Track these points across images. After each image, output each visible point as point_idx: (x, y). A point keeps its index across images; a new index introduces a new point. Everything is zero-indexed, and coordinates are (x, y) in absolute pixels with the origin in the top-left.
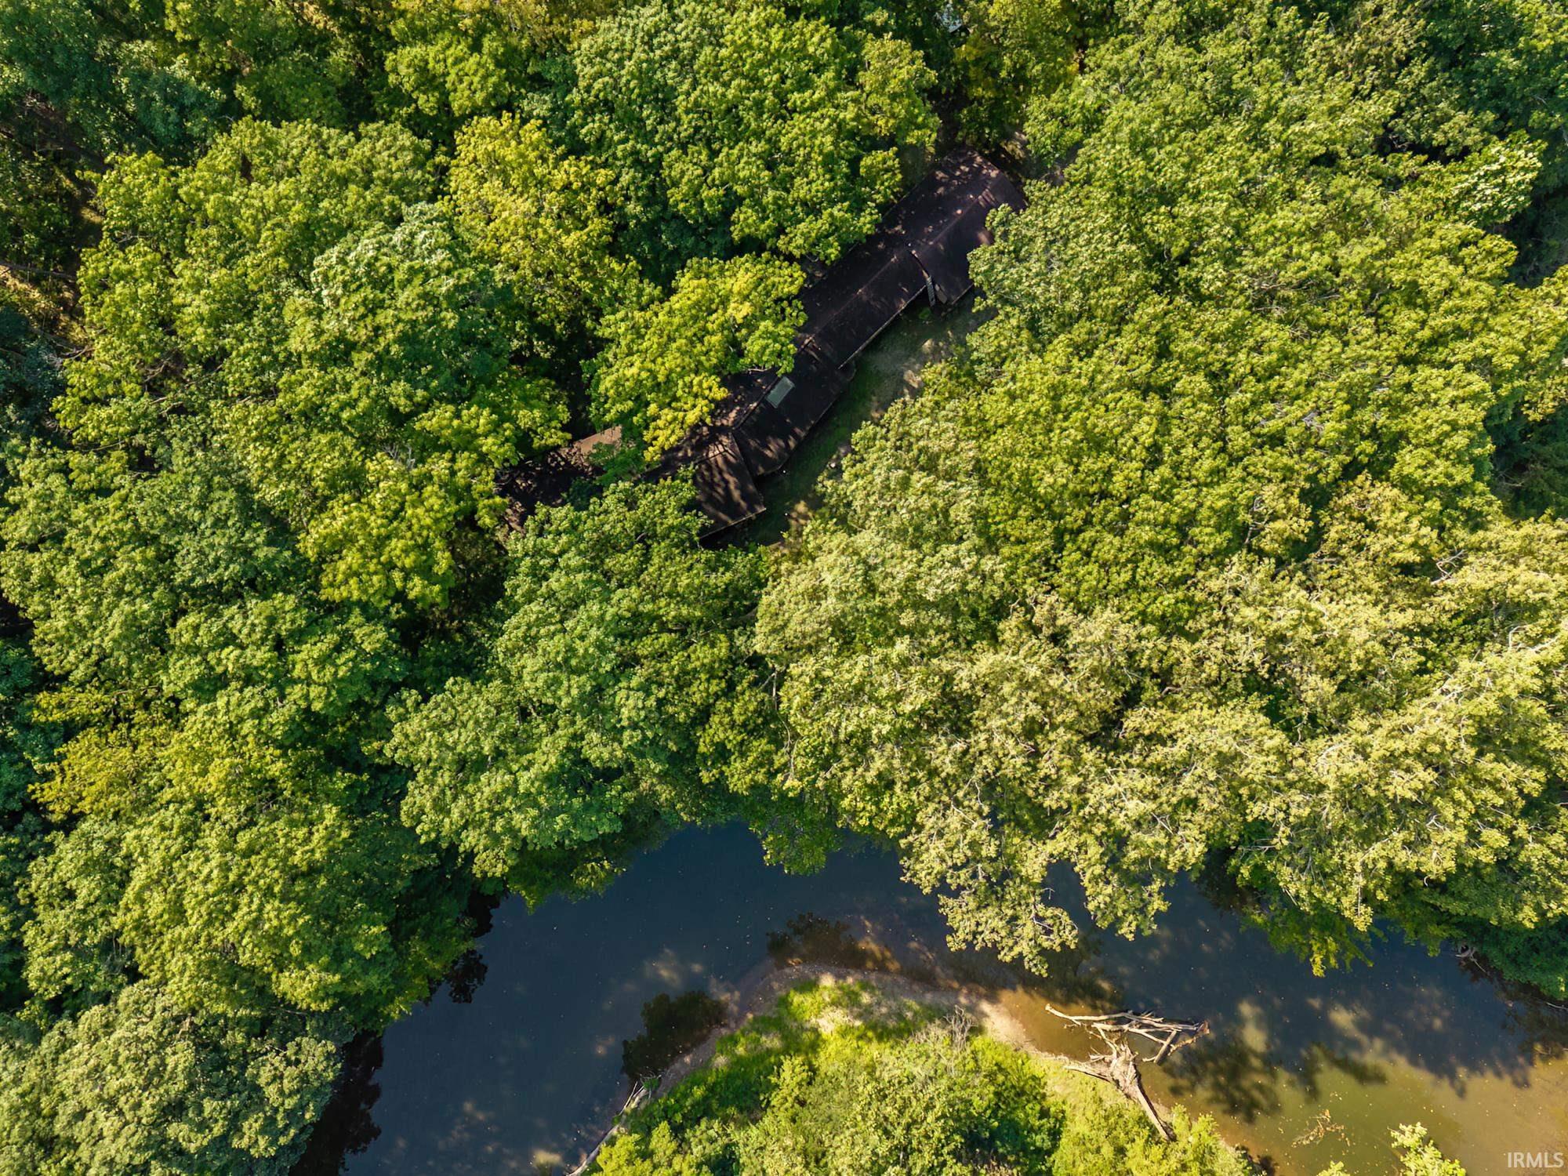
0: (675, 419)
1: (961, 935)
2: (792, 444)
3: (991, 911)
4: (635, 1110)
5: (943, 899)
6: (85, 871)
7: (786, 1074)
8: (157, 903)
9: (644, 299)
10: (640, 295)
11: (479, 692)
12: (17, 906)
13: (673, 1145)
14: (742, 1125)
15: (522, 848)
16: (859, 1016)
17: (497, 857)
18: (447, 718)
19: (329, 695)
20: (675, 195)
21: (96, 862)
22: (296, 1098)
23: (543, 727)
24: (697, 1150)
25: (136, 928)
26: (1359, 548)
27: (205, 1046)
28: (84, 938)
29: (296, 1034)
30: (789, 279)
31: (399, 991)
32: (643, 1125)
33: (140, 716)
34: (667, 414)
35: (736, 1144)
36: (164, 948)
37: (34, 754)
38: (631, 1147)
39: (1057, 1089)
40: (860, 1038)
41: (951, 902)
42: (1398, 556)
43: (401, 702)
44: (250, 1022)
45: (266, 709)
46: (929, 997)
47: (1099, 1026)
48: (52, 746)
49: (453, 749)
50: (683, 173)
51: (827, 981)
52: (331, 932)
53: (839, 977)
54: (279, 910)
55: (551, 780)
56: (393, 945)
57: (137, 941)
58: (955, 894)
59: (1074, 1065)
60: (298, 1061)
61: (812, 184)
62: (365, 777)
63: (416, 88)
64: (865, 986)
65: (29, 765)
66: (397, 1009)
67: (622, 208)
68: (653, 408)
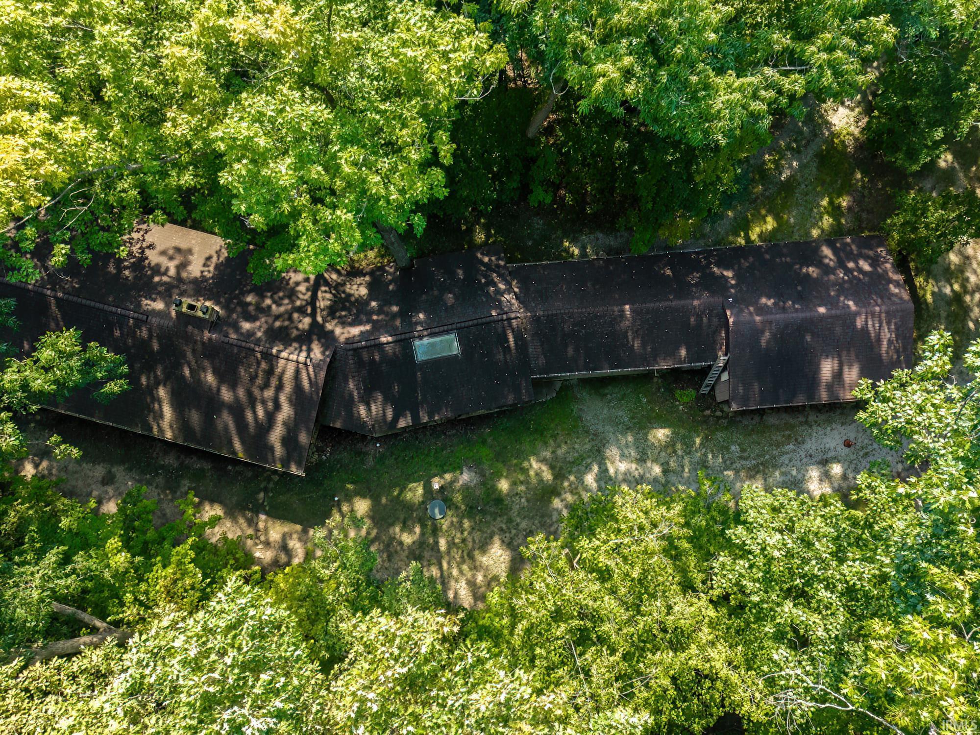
2: (404, 422)
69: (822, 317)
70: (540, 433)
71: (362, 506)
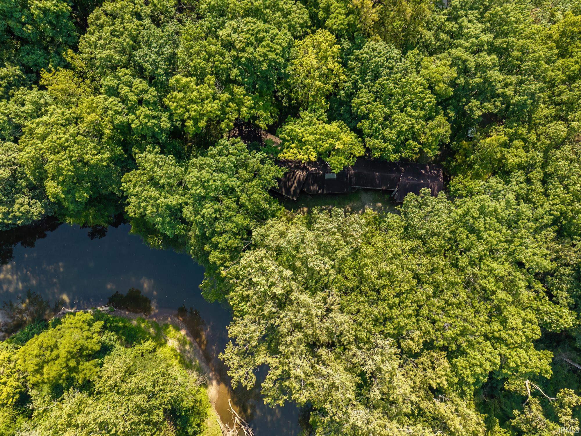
0: (296, 154)
1: (224, 356)
2: (320, 192)
3: (238, 358)
4: (100, 311)
5: (230, 342)
6: (33, 103)
7: (147, 344)
8: (41, 130)
9: (320, 118)
10: (321, 115)
11: (176, 166)
12: (7, 93)
13: (99, 330)
14: (122, 344)
15: (143, 216)
16: (181, 350)
17: (135, 211)
18: (160, 164)
19: (139, 126)
20: (355, 100)
21: (38, 104)
22: (21, 215)
23: (180, 192)
24: (104, 338)
25: (30, 130)
26: (425, 370)
27: (14, 177)
28: (14, 118)
29: (39, 199)
30: (359, 151)
31: (75, 217)
32: (98, 317)
33: (88, 81)
34: (295, 150)
35: (115, 347)
36: (31, 142)
37: (53, 62)
38: (88, 318)
39: (209, 423)
40: (175, 355)
41: (231, 345)
42: (431, 382)
43: (154, 148)
44: (31, 183)
45: (119, 113)
46: (203, 364)
47: (236, 419)
48: (59, 65)
49: (154, 173)
50: (362, 97)
51: (183, 332)
52: (75, 183)
53: (187, 334)
54: (68, 165)
55: (168, 207)
56: (86, 204)
57: (26, 133)
58: (235, 345)
59: (219, 422)
60: (31, 206)
61: (390, 134)
62: (126, 156)
63: (323, 9)
64: (191, 344)
65: (48, 63)
66: (69, 221)
67: (340, 90)
68: (293, 145)
69: (421, 183)
70: (350, 200)
71: (305, 209)
